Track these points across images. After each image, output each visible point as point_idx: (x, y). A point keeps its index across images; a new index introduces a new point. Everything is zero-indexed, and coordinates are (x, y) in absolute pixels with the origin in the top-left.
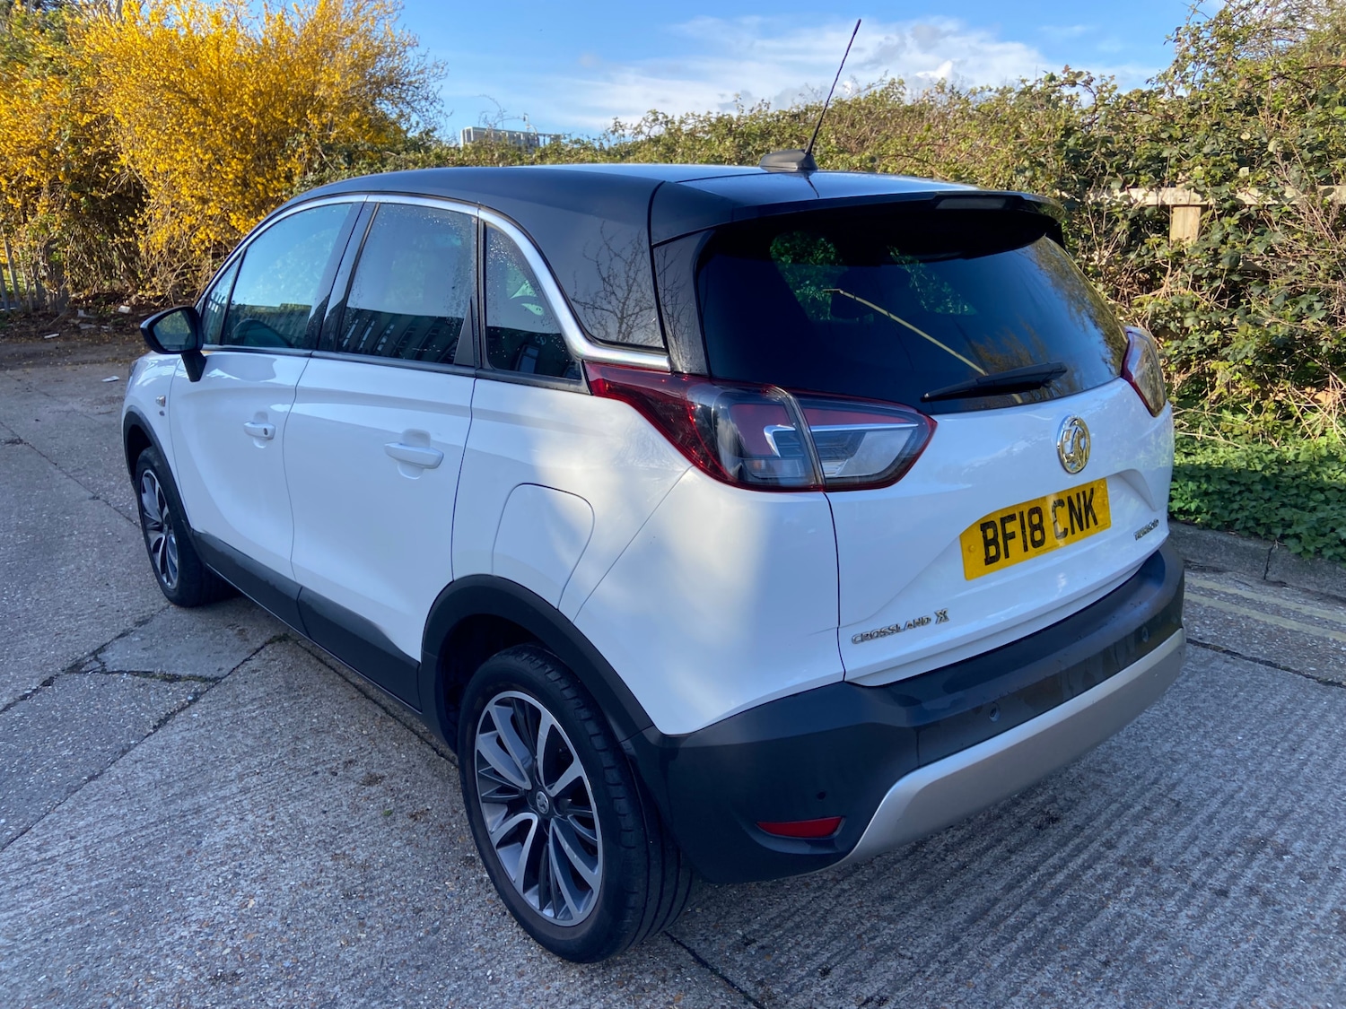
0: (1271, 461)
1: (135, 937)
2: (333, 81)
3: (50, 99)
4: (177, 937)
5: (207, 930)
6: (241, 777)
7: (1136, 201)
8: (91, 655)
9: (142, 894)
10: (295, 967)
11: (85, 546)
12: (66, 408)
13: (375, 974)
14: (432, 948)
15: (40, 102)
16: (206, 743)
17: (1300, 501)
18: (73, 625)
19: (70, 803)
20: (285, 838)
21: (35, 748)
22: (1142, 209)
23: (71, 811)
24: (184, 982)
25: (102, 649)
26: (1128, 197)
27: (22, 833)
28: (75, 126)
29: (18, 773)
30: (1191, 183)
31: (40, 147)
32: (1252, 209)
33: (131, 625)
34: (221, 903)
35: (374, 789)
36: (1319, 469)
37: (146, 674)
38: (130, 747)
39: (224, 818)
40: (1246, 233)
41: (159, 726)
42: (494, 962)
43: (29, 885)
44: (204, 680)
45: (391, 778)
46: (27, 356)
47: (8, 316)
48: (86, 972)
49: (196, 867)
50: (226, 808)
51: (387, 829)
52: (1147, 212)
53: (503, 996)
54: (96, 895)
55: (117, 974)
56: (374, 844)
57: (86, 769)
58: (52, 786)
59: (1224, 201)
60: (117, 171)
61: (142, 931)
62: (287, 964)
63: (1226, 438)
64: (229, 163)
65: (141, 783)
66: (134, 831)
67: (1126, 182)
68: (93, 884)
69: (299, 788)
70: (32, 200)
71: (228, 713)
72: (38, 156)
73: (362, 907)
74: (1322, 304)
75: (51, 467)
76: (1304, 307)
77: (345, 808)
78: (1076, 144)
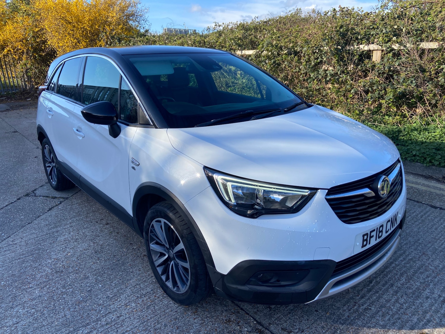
0: (396, 131)
1: (36, 262)
2: (114, 15)
3: (26, 23)
4: (47, 262)
5: (56, 261)
6: (70, 223)
7: (361, 49)
8: (32, 191)
9: (40, 252)
10: (79, 269)
11: (33, 162)
12: (32, 121)
13: (100, 271)
14: (117, 265)
15: (23, 24)
16: (62, 214)
17: (404, 143)
18: (28, 184)
19: (22, 230)
20: (81, 238)
21: (14, 216)
22: (363, 51)
23: (22, 232)
24: (48, 273)
25: (35, 190)
26: (359, 48)
27: (8, 237)
28: (34, 32)
29: (8, 223)
30: (378, 43)
31: (23, 39)
32: (396, 51)
33: (44, 183)
34: (61, 254)
35: (107, 226)
36: (411, 133)
37: (47, 197)
38: (40, 216)
39: (65, 234)
40: (395, 59)
41: (49, 210)
42: (133, 268)
43: (9, 250)
44: (64, 198)
45: (113, 223)
46: (21, 106)
47: (16, 93)
48: (22, 271)
49: (55, 245)
50: (65, 231)
51: (110, 236)
52: (364, 53)
53: (134, 275)
54: (27, 252)
55: (30, 271)
56: (105, 240)
57: (28, 221)
58: (17, 226)
59: (388, 48)
60: (47, 46)
61: (38, 261)
62: (77, 268)
63: (385, 124)
64: (82, 43)
65: (42, 225)
66: (39, 237)
67: (358, 43)
68: (26, 250)
69: (86, 226)
70: (21, 56)
71: (69, 207)
72: (23, 42)
73: (99, 255)
74: (415, 81)
75: (26, 139)
76: (410, 82)
77: (98, 231)
78: (343, 31)
